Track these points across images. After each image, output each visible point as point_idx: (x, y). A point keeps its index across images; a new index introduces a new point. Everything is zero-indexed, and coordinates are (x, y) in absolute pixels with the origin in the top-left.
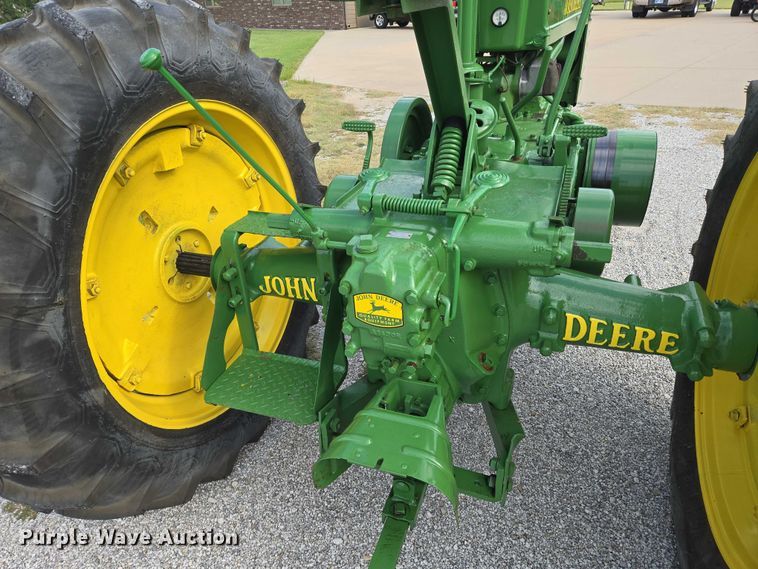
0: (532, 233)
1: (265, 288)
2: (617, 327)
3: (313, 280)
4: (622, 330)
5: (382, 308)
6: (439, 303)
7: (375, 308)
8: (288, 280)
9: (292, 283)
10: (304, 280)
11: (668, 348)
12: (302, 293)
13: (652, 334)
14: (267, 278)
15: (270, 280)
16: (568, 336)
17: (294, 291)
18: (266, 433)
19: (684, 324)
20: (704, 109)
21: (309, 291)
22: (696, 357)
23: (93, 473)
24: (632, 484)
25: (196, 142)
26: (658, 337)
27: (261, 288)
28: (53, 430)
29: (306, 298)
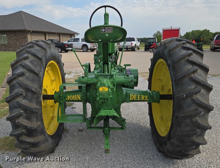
0: (125, 77)
1: (67, 99)
2: (138, 96)
3: (80, 95)
4: (139, 96)
5: (104, 89)
6: (113, 88)
7: (103, 89)
8: (74, 96)
9: (75, 96)
10: (78, 95)
11: (147, 99)
12: (77, 99)
13: (144, 96)
14: (68, 96)
15: (69, 97)
16: (131, 99)
17: (75, 98)
18: (59, 144)
20: (143, 73)
21: (79, 97)
22: (151, 99)
23: (41, 135)
25: (49, 70)
26: (145, 97)
27: (66, 99)
28: (39, 121)
29: (78, 99)
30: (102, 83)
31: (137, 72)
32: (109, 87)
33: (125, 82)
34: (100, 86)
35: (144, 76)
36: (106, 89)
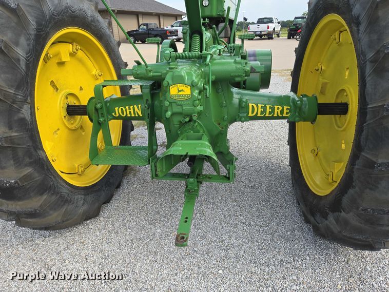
0: (235, 62)
1: (115, 114)
2: (268, 106)
3: (140, 105)
5: (182, 91)
6: (205, 89)
7: (179, 91)
8: (127, 107)
9: (130, 109)
10: (135, 106)
11: (287, 113)
12: (134, 113)
13: (281, 108)
14: (116, 109)
15: (118, 109)
16: (250, 115)
17: (130, 113)
18: (113, 199)
19: (291, 104)
21: (138, 112)
22: (297, 114)
23: (42, 194)
24: (279, 192)
25: (75, 51)
26: (283, 109)
27: (113, 114)
28: (26, 166)
29: (137, 115)
30: (176, 74)
31: (268, 58)
32: (193, 86)
33: (237, 74)
34: (170, 82)
35: (284, 76)
36: (187, 91)
